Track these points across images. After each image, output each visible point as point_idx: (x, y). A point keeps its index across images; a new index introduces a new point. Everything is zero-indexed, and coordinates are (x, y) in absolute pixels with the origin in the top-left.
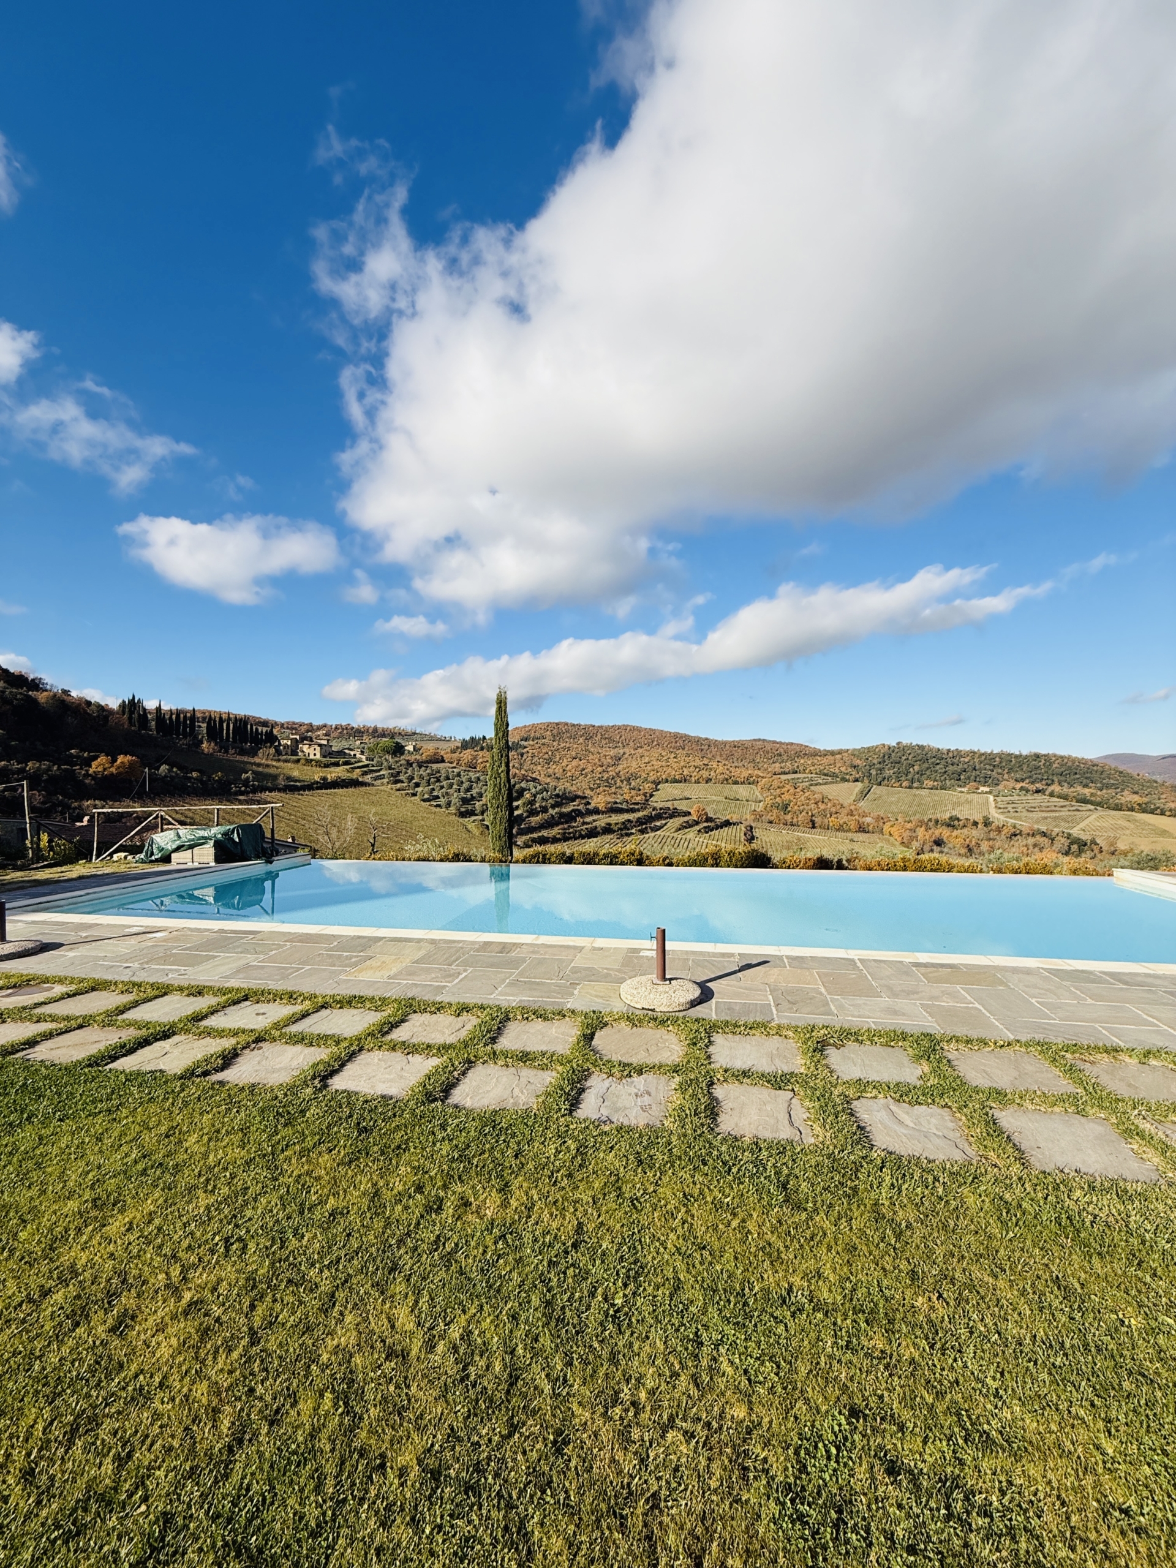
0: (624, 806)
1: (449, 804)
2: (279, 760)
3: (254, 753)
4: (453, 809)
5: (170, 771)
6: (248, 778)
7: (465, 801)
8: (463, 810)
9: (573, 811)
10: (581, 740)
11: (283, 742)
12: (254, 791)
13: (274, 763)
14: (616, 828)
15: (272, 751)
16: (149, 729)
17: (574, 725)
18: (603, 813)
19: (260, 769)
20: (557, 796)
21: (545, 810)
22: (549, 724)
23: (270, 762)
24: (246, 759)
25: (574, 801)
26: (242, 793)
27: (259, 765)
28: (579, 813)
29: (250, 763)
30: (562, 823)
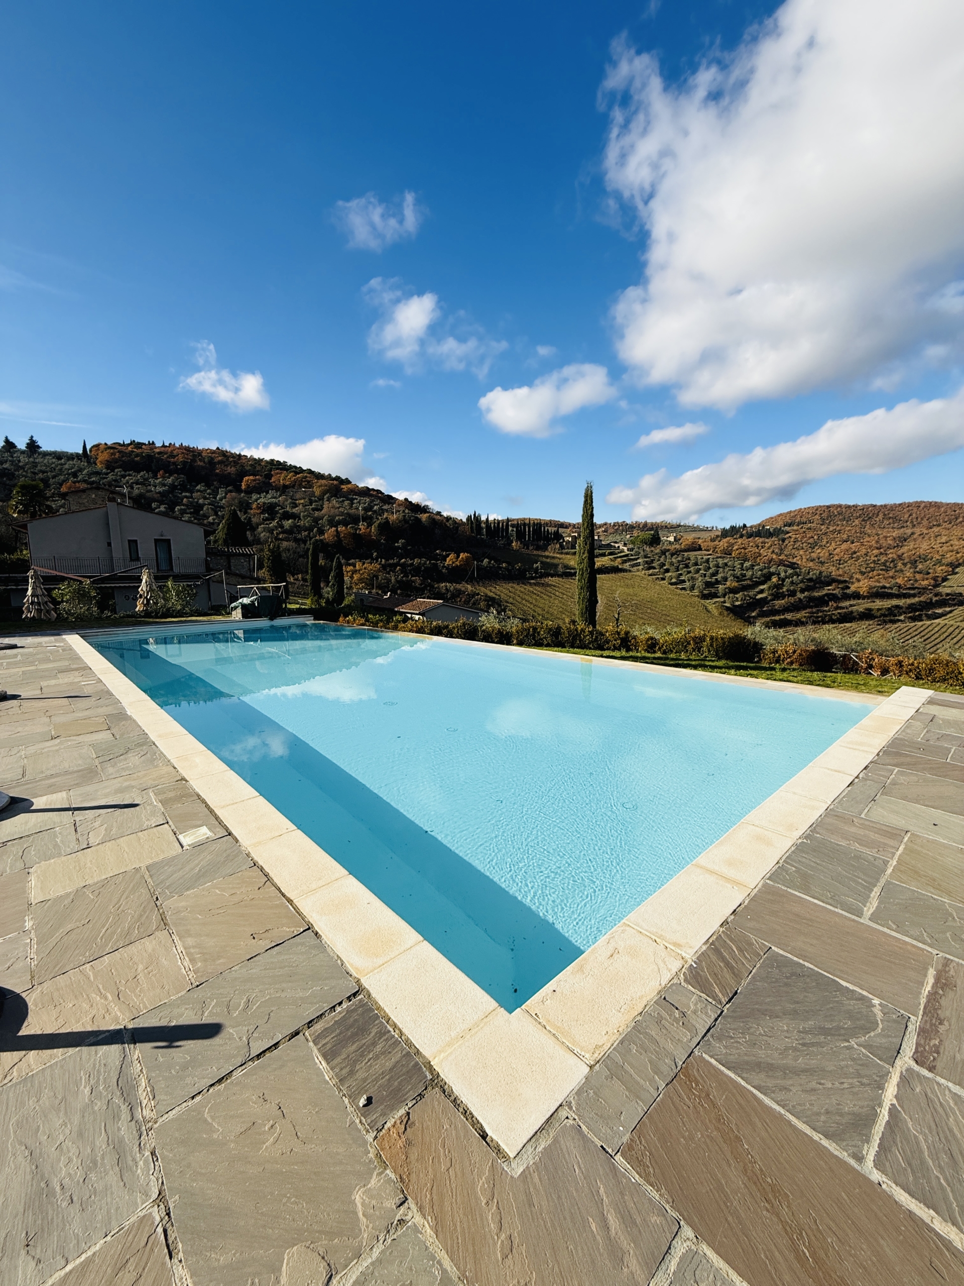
0: (893, 591)
1: (692, 588)
2: (562, 553)
3: (545, 548)
4: (696, 592)
5: (489, 563)
6: (538, 567)
7: (708, 585)
8: (705, 592)
9: (826, 595)
10: (857, 522)
11: (567, 539)
12: (541, 577)
13: (558, 556)
14: (878, 614)
15: (558, 546)
16: (482, 534)
17: (849, 507)
18: (864, 598)
19: (548, 560)
20: (810, 580)
21: (792, 593)
22: (817, 508)
23: (555, 555)
24: (540, 553)
25: (829, 584)
26: (533, 578)
27: (547, 557)
28: (834, 598)
29: (543, 556)
30: (811, 607)
